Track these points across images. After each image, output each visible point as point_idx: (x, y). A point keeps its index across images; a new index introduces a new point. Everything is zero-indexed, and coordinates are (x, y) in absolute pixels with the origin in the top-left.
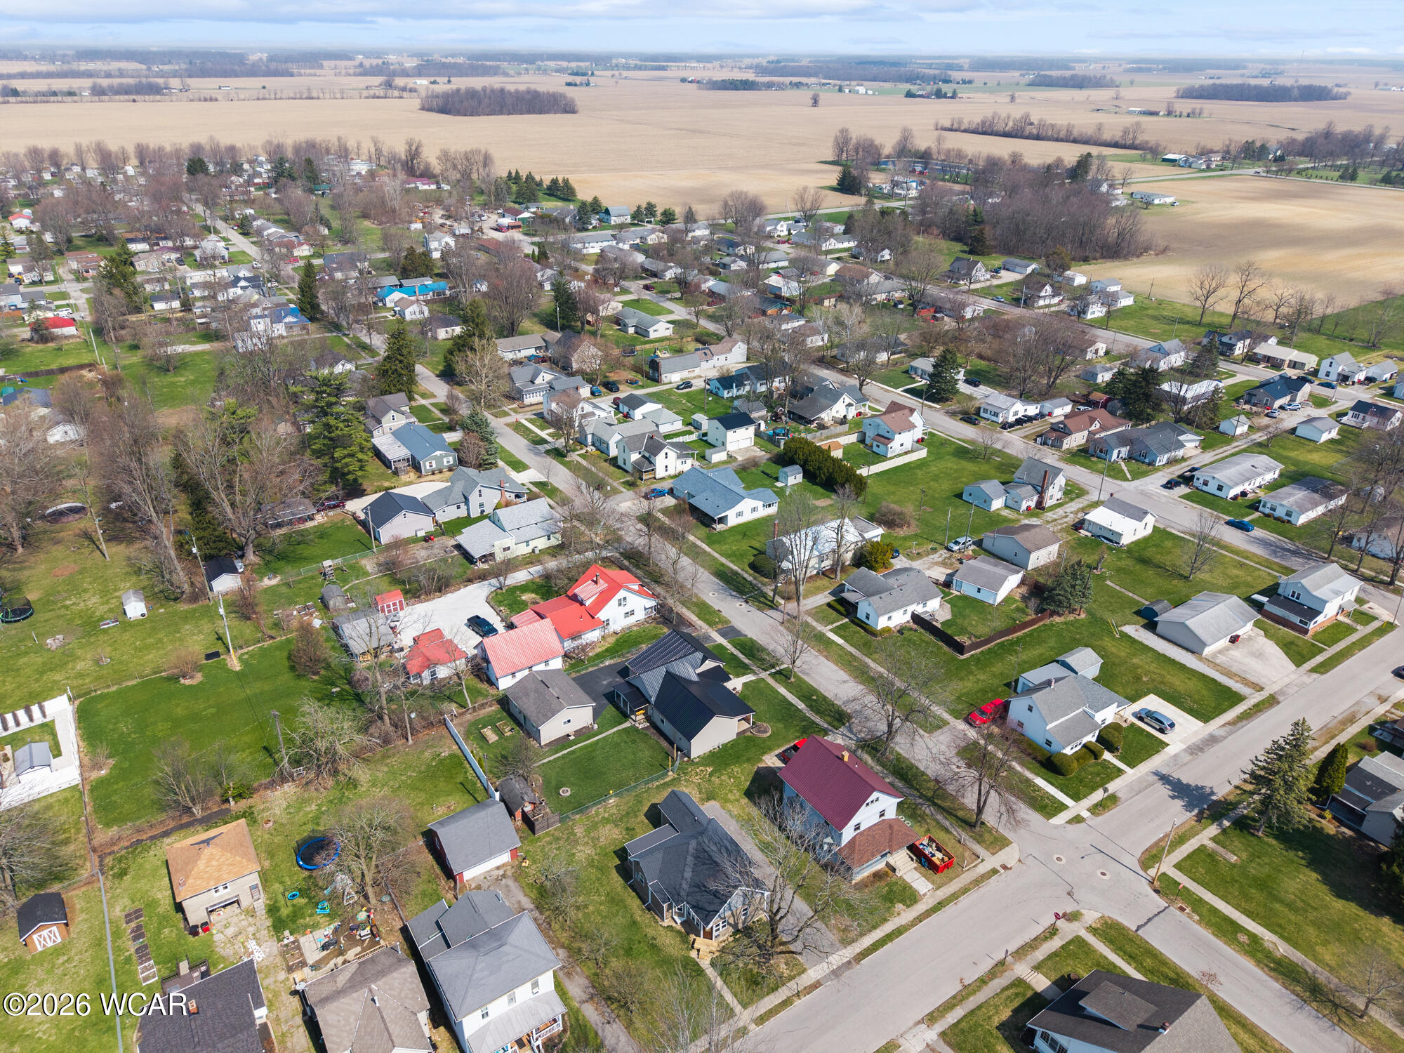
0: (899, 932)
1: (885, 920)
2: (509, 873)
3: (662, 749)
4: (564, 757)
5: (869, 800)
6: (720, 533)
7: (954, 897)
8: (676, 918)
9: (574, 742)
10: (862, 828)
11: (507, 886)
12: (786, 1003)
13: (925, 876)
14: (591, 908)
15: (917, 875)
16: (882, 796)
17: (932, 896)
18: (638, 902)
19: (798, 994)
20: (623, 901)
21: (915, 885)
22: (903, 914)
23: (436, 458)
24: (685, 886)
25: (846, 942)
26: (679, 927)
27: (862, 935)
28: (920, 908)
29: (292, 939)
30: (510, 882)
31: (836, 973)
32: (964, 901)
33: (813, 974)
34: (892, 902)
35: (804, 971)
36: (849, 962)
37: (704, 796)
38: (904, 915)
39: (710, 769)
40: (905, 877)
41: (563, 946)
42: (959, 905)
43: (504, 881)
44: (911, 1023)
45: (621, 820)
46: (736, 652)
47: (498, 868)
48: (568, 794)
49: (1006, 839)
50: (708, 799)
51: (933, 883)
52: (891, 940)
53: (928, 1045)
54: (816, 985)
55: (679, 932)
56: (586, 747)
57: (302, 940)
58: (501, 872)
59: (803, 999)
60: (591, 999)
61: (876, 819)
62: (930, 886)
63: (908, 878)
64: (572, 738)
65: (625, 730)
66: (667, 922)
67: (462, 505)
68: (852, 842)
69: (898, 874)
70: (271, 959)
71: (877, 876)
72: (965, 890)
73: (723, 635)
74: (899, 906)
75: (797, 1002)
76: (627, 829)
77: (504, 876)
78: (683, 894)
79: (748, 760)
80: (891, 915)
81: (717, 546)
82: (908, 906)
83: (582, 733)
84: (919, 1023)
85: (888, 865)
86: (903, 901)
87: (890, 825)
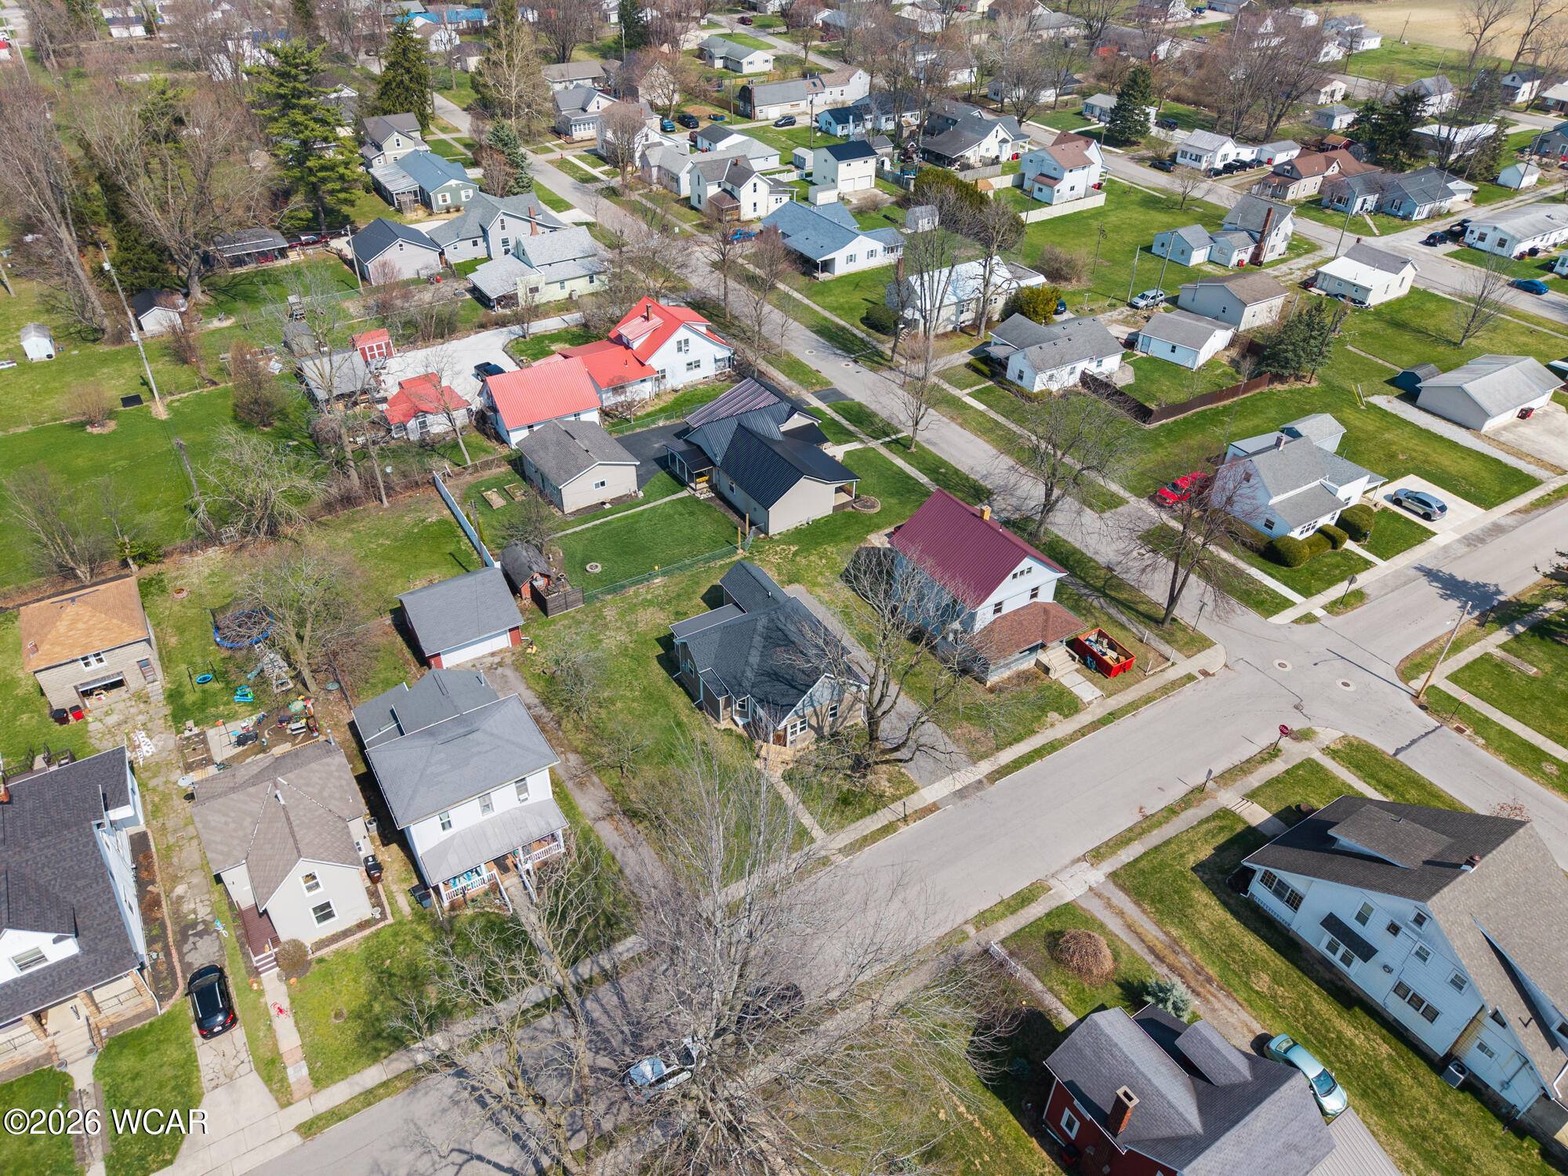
0: (1052, 747)
1: (1033, 732)
2: (508, 660)
3: (731, 523)
4: (595, 528)
5: (1017, 570)
6: (824, 283)
7: (1133, 707)
8: (737, 718)
9: (610, 512)
10: (1005, 610)
11: (504, 676)
12: (887, 829)
13: (1091, 681)
14: (619, 705)
15: (1079, 678)
16: (1037, 567)
17: (1100, 705)
18: (686, 699)
19: (905, 819)
20: (665, 698)
21: (1076, 691)
22: (1058, 725)
23: (450, 189)
24: (749, 674)
25: (975, 758)
26: (740, 730)
27: (998, 748)
28: (1083, 719)
29: (196, 730)
30: (509, 672)
31: (961, 794)
32: (1146, 713)
33: (929, 794)
34: (1043, 711)
35: (915, 790)
36: (980, 782)
37: (785, 578)
38: (1060, 727)
39: (794, 548)
40: (1062, 680)
41: (576, 751)
42: (1139, 717)
43: (500, 670)
44: (1067, 861)
45: (669, 602)
46: (837, 417)
47: (493, 654)
48: (599, 570)
49: (1207, 639)
50: (790, 582)
51: (1102, 689)
52: (1041, 757)
53: (1091, 889)
54: (932, 808)
55: (739, 737)
56: (627, 517)
57: (211, 733)
58: (497, 659)
59: (912, 825)
60: (610, 815)
61: (1025, 600)
62: (1098, 693)
63: (1066, 682)
64: (608, 506)
65: (680, 500)
66: (724, 724)
67: (480, 241)
68: (989, 630)
69: (1053, 675)
70: (164, 754)
71: (1024, 677)
72: (1148, 700)
73: (822, 397)
74: (1053, 716)
75: (904, 829)
76: (677, 613)
77: (500, 664)
78: (746, 683)
79: (847, 539)
80: (1043, 726)
81: (819, 298)
82: (1066, 717)
83: (620, 502)
84: (1079, 860)
85: (1038, 663)
86: (1058, 710)
87: (1045, 609)
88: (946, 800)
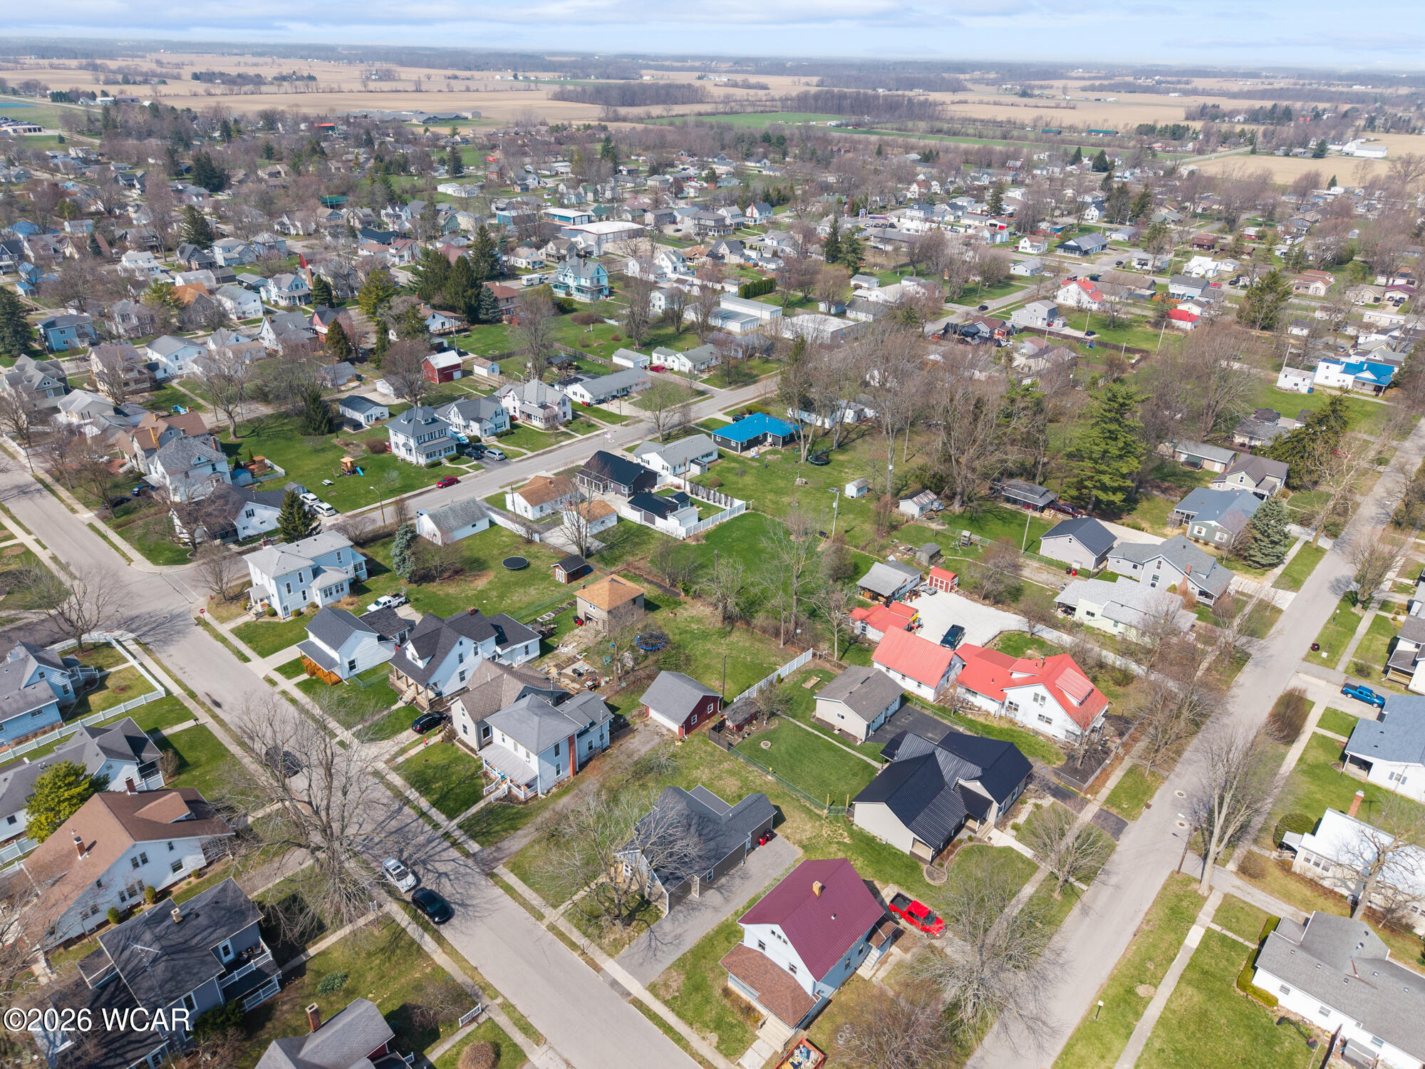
0: (678, 1039)
1: (691, 1025)
4: (810, 733)
6: (1338, 774)
9: (835, 736)
11: (652, 740)
12: (573, 946)
15: (767, 1055)
19: (583, 953)
21: (750, 1053)
22: (705, 1042)
23: (1208, 527)
25: (653, 989)
27: (666, 1003)
28: (720, 1062)
29: (580, 657)
30: (656, 742)
31: (614, 984)
33: (612, 967)
34: (716, 1029)
35: (611, 956)
36: (629, 994)
37: (806, 842)
38: (706, 1045)
39: (847, 840)
40: (758, 1041)
43: (657, 738)
44: (566, 1056)
46: (1072, 833)
47: (669, 731)
48: (763, 747)
50: (804, 847)
52: (665, 1032)
54: (597, 968)
58: (666, 734)
59: (580, 959)
61: (786, 968)
63: (758, 1044)
64: (836, 732)
65: (868, 765)
67: (1139, 567)
68: (749, 951)
69: (760, 1033)
70: (562, 656)
71: (749, 1010)
73: (1100, 817)
75: (575, 955)
77: (662, 737)
79: (880, 872)
80: (699, 1031)
83: (845, 737)
86: (722, 1040)
88: (606, 975)
